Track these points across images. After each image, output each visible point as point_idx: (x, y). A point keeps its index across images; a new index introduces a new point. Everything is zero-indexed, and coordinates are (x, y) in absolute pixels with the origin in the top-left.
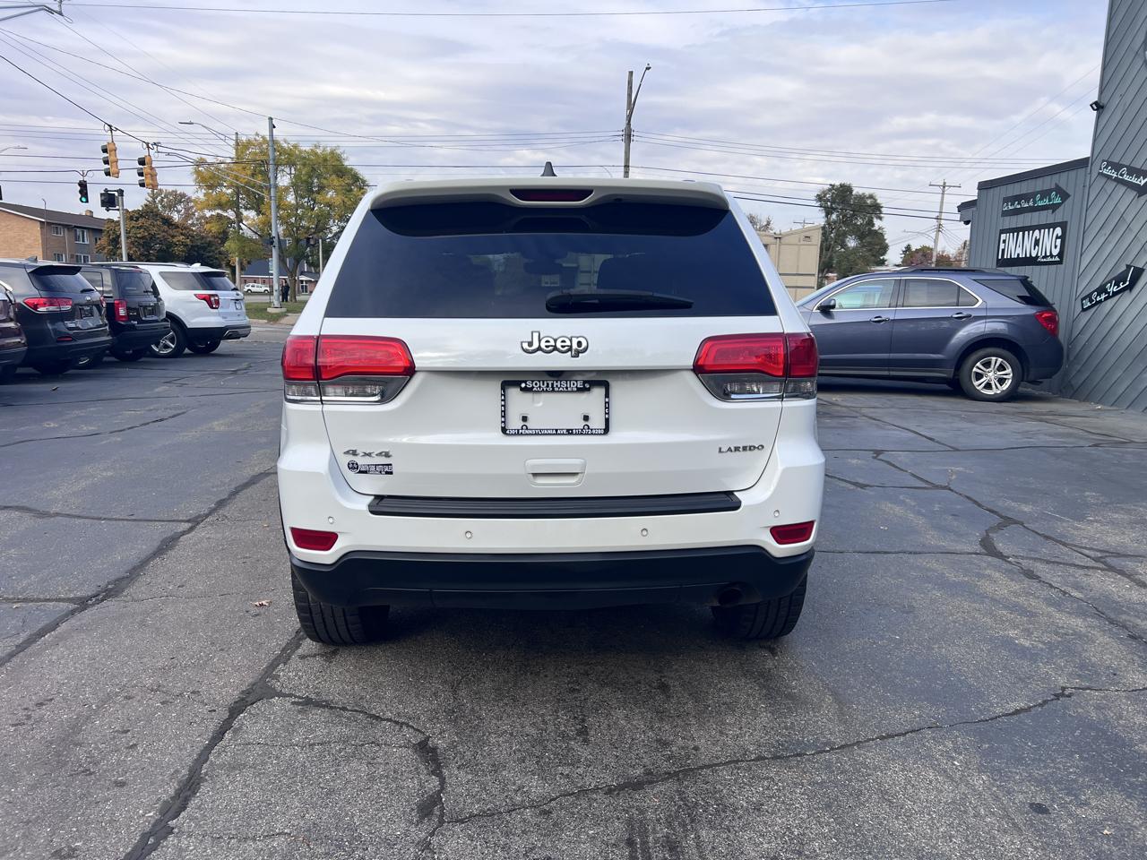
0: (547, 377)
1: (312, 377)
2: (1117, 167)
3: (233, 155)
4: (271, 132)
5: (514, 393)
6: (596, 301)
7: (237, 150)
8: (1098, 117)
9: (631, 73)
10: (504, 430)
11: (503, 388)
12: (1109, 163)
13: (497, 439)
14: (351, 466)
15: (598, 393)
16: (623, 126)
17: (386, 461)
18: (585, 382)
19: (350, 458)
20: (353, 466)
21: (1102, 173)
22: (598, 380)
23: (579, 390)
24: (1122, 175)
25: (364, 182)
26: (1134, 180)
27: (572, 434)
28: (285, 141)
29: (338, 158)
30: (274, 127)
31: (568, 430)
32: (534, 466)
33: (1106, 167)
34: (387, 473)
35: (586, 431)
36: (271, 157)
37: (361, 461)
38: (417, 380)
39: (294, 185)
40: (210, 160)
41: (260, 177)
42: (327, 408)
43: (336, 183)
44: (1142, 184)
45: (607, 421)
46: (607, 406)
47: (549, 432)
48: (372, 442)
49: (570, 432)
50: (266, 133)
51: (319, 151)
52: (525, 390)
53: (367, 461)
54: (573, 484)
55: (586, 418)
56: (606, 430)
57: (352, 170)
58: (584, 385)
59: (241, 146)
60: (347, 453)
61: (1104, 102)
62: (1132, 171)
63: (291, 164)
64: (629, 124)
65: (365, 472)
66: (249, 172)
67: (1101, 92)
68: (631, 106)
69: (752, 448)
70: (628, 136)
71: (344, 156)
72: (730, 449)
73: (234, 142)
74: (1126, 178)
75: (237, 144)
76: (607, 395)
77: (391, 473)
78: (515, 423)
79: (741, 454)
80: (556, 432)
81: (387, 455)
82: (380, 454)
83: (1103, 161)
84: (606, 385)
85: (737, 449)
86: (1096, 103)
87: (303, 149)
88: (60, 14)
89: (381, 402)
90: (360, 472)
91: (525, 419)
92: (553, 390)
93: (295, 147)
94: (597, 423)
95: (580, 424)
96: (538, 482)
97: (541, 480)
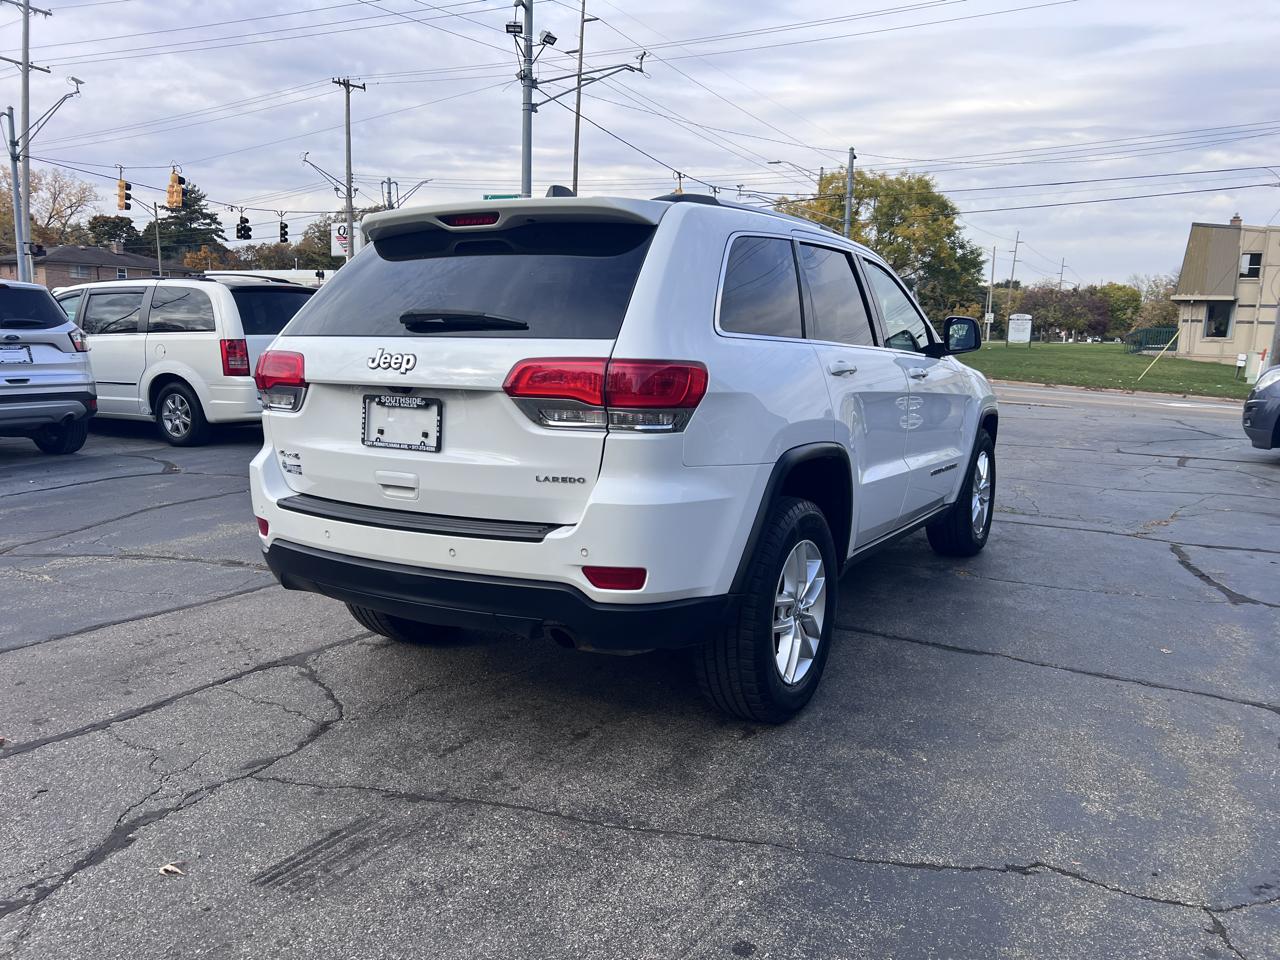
0: (396, 393)
3: (816, 192)
4: (851, 163)
5: (373, 405)
6: (440, 320)
7: (820, 185)
10: (363, 440)
11: (365, 402)
13: (357, 448)
14: (284, 464)
15: (433, 412)
17: (296, 462)
18: (423, 399)
22: (432, 398)
23: (419, 407)
25: (953, 209)
27: (412, 449)
28: (871, 171)
29: (926, 185)
30: (855, 157)
31: (408, 445)
32: (382, 478)
35: (421, 448)
36: (848, 190)
37: (288, 461)
39: (874, 219)
40: (791, 198)
41: (837, 212)
43: (919, 212)
45: (440, 439)
46: (440, 424)
47: (395, 446)
48: (291, 444)
49: (410, 448)
50: (846, 164)
51: (905, 179)
52: (382, 405)
54: (410, 499)
55: (425, 435)
56: (439, 448)
57: (939, 197)
58: (422, 402)
59: (825, 181)
60: (281, 453)
63: (874, 195)
65: (290, 471)
66: (827, 208)
69: (571, 480)
71: (932, 183)
72: (546, 479)
73: (818, 178)
75: (821, 179)
76: (440, 413)
77: (300, 473)
78: (374, 435)
79: (560, 485)
80: (400, 447)
81: (299, 458)
82: (295, 456)
84: (440, 404)
85: (555, 479)
87: (891, 178)
88: (641, 70)
89: (294, 409)
90: (288, 471)
91: (381, 432)
92: (400, 406)
93: (883, 176)
94: (432, 441)
95: (417, 440)
96: (388, 493)
97: (389, 492)
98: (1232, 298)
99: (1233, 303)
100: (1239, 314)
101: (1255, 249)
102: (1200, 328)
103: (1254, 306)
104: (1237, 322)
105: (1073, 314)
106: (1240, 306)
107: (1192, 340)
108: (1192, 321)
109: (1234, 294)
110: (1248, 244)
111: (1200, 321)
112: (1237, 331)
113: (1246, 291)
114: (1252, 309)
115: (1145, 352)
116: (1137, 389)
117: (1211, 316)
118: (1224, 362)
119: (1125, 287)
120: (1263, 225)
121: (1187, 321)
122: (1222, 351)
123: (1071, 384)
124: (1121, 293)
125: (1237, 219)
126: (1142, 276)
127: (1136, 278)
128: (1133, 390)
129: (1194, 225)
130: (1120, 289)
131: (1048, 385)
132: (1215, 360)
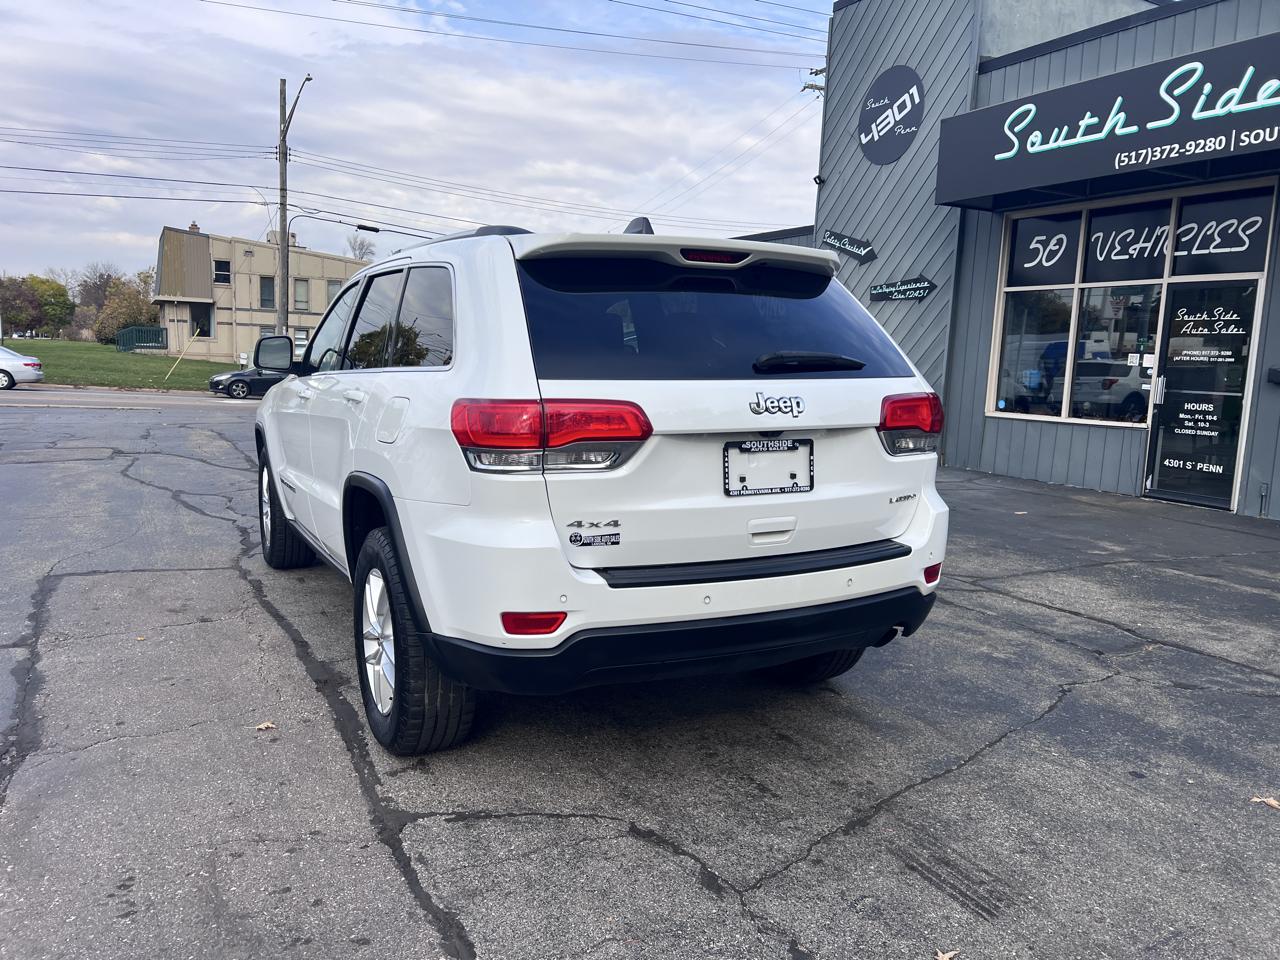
0: (761, 438)
1: (537, 445)
2: (839, 237)
5: (733, 453)
6: (795, 363)
8: (820, 190)
9: (283, 82)
10: (727, 492)
11: (726, 450)
12: (832, 234)
13: (719, 500)
14: (573, 539)
15: (803, 451)
16: (278, 142)
17: (612, 530)
18: (794, 441)
19: (575, 530)
20: (575, 539)
21: (826, 243)
22: (803, 440)
23: (789, 449)
24: (844, 245)
26: (855, 250)
27: (784, 492)
31: (781, 489)
32: (756, 526)
33: (830, 237)
34: (613, 543)
35: (795, 489)
37: (585, 532)
38: (651, 444)
42: (549, 477)
44: (863, 254)
45: (812, 478)
46: (811, 463)
47: (766, 491)
48: (597, 511)
49: (782, 491)
52: (743, 451)
53: (595, 532)
54: (784, 542)
55: (793, 476)
56: (812, 486)
58: (793, 443)
60: (572, 525)
61: (824, 177)
62: (853, 242)
64: (284, 140)
65: (589, 544)
67: (822, 168)
68: (285, 122)
69: (907, 498)
70: (283, 155)
72: (896, 500)
74: (848, 247)
76: (811, 453)
77: (618, 543)
78: (735, 485)
79: (902, 504)
80: (772, 492)
81: (616, 524)
82: (608, 524)
83: (827, 231)
84: (809, 443)
85: (900, 499)
86: (818, 177)
89: (611, 468)
90: (583, 544)
91: (743, 479)
92: (768, 450)
94: (803, 480)
95: (789, 483)
96: (756, 541)
97: (758, 540)
98: (211, 301)
99: (213, 304)
100: (218, 316)
101: (223, 257)
102: (186, 327)
103: (231, 309)
104: (219, 323)
105: (13, 307)
106: (218, 308)
107: (180, 337)
108: (178, 321)
109: (212, 297)
110: (218, 253)
111: (186, 321)
112: (219, 331)
113: (221, 295)
114: (229, 311)
115: (138, 351)
116: (171, 388)
117: (195, 318)
118: (212, 360)
119: (48, 281)
120: (228, 235)
121: (173, 321)
122: (209, 349)
123: (103, 385)
124: (45, 287)
125: (194, 226)
126: (57, 269)
127: (52, 271)
128: (169, 389)
129: (166, 228)
130: (43, 282)
131: (76, 386)
132: (204, 358)
